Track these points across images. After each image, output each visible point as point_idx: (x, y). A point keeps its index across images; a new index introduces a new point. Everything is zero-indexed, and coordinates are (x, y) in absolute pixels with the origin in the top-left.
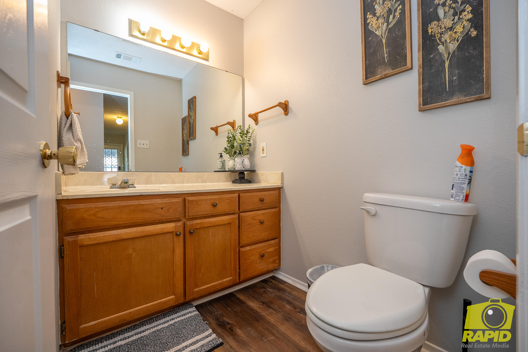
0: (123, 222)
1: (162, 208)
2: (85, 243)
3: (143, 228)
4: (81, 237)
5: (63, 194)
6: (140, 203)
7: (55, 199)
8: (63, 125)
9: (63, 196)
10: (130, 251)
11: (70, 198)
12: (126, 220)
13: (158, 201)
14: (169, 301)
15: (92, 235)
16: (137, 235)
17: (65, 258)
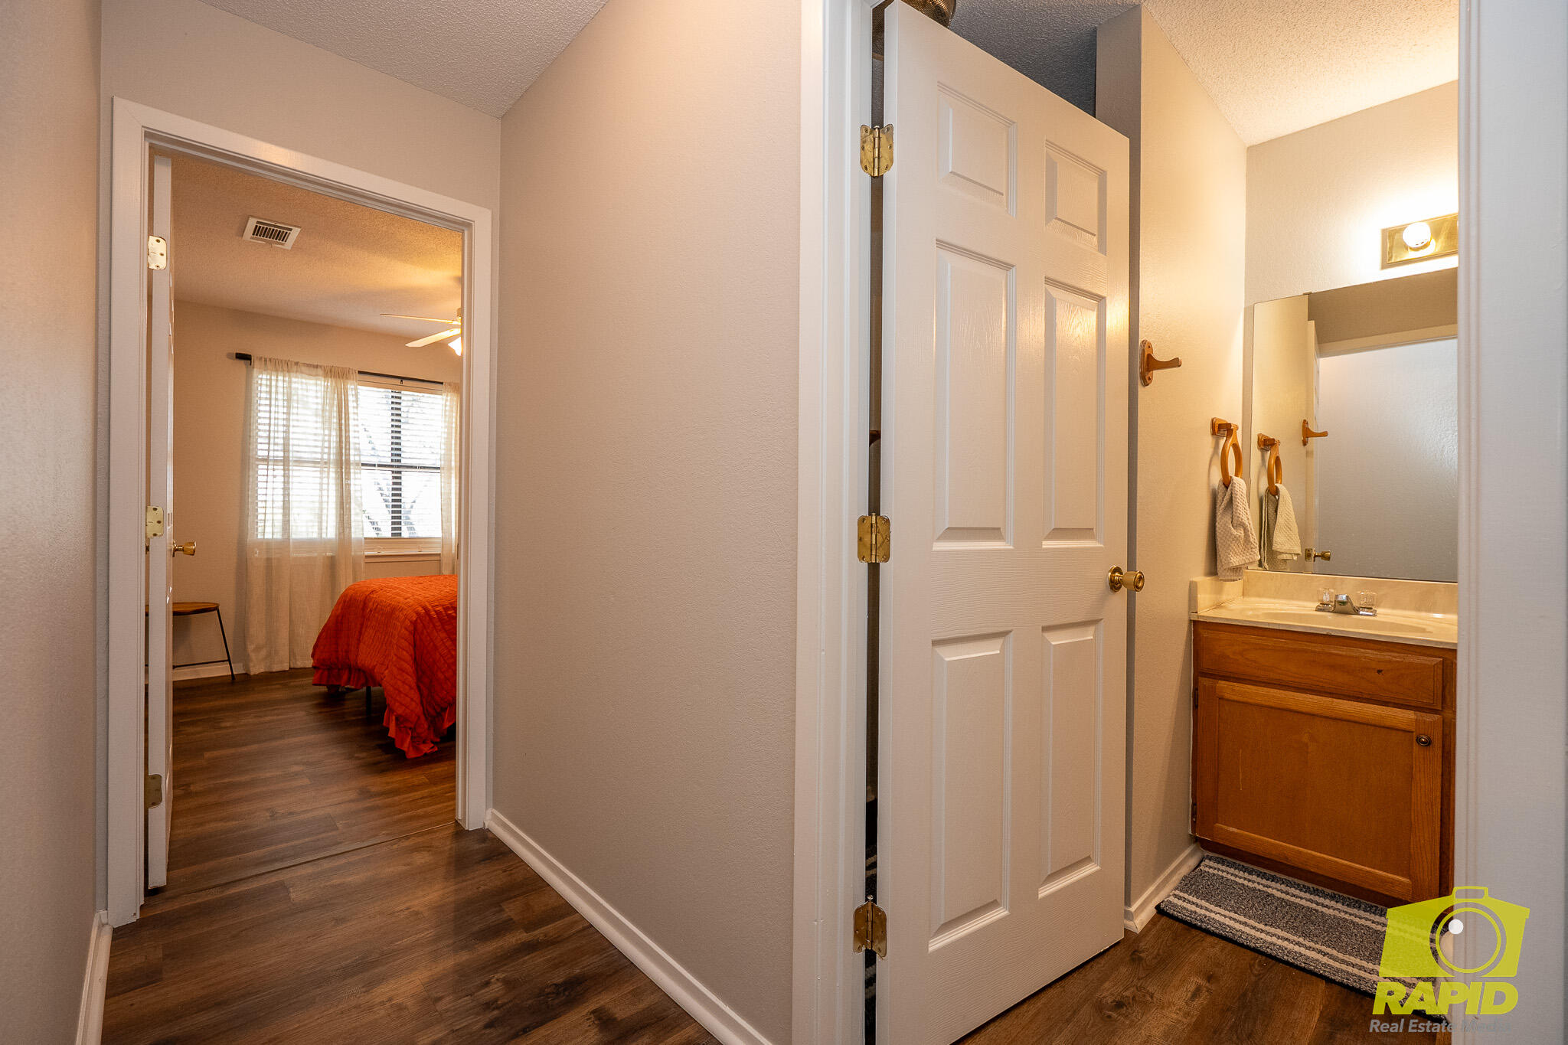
0: (1290, 679)
1: (1379, 671)
2: (1227, 696)
3: (1333, 702)
4: (1222, 684)
5: (1201, 613)
6: (1327, 650)
7: (1186, 619)
8: (1219, 502)
9: (1198, 616)
10: (1305, 738)
11: (1208, 621)
12: (1297, 676)
13: (1371, 654)
14: (1393, 882)
15: (1237, 686)
16: (1315, 711)
17: (1199, 708)
